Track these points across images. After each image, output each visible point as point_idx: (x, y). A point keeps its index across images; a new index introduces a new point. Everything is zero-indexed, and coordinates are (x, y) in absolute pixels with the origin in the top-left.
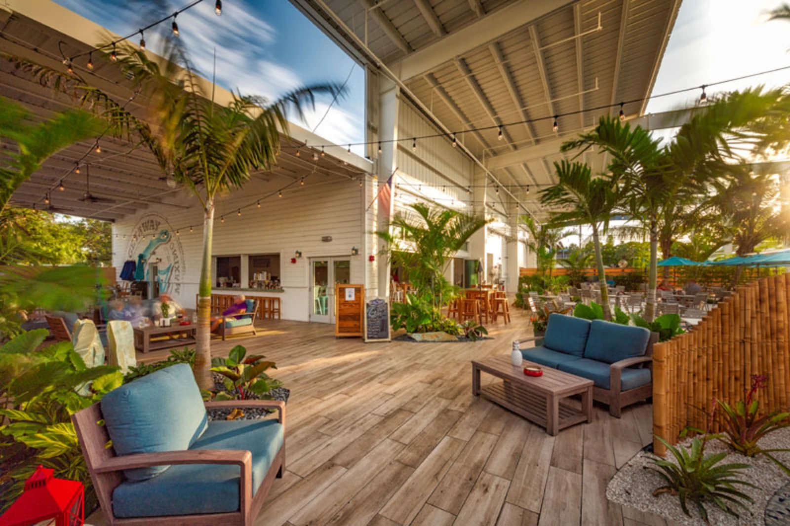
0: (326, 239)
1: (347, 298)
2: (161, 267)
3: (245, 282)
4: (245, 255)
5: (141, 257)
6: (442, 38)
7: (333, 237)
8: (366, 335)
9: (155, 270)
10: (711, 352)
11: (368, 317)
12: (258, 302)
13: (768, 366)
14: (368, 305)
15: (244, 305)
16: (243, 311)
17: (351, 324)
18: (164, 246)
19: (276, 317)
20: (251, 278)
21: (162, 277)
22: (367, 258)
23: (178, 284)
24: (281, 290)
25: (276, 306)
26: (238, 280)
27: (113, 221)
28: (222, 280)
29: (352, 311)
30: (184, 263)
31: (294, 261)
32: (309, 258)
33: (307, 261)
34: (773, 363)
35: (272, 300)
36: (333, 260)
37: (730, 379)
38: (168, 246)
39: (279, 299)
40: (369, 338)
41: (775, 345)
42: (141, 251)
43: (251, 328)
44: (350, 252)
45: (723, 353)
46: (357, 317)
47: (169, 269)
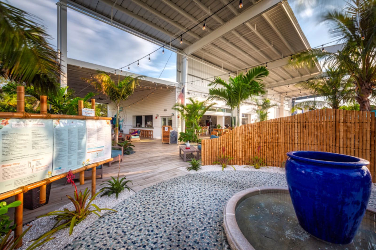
0: (165, 110)
1: (166, 130)
2: (121, 120)
3: (143, 125)
4: (143, 116)
5: (115, 116)
6: (200, 39)
7: (167, 109)
8: (170, 142)
9: (119, 121)
10: (225, 143)
11: (171, 137)
12: (141, 131)
13: (246, 149)
14: (171, 133)
15: (137, 132)
16: (137, 134)
17: (166, 139)
18: (121, 112)
19: (152, 137)
20: (146, 124)
21: (121, 123)
22: (177, 117)
23: (125, 126)
24: (153, 128)
25: (152, 133)
26: (141, 124)
27: (108, 104)
28: (138, 124)
29: (166, 134)
30: (127, 118)
31: (156, 118)
32: (161, 117)
33: (160, 118)
34: (248, 148)
35: (151, 131)
36: (168, 117)
37: (233, 151)
38: (122, 112)
39: (152, 131)
40: (171, 143)
41: (249, 143)
42: (115, 114)
43: (139, 139)
44: (171, 115)
45: (230, 144)
46: (168, 137)
47: (123, 120)
